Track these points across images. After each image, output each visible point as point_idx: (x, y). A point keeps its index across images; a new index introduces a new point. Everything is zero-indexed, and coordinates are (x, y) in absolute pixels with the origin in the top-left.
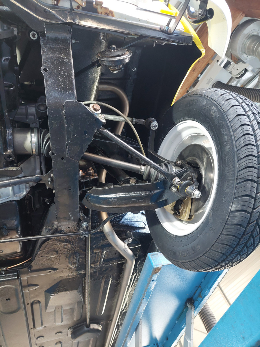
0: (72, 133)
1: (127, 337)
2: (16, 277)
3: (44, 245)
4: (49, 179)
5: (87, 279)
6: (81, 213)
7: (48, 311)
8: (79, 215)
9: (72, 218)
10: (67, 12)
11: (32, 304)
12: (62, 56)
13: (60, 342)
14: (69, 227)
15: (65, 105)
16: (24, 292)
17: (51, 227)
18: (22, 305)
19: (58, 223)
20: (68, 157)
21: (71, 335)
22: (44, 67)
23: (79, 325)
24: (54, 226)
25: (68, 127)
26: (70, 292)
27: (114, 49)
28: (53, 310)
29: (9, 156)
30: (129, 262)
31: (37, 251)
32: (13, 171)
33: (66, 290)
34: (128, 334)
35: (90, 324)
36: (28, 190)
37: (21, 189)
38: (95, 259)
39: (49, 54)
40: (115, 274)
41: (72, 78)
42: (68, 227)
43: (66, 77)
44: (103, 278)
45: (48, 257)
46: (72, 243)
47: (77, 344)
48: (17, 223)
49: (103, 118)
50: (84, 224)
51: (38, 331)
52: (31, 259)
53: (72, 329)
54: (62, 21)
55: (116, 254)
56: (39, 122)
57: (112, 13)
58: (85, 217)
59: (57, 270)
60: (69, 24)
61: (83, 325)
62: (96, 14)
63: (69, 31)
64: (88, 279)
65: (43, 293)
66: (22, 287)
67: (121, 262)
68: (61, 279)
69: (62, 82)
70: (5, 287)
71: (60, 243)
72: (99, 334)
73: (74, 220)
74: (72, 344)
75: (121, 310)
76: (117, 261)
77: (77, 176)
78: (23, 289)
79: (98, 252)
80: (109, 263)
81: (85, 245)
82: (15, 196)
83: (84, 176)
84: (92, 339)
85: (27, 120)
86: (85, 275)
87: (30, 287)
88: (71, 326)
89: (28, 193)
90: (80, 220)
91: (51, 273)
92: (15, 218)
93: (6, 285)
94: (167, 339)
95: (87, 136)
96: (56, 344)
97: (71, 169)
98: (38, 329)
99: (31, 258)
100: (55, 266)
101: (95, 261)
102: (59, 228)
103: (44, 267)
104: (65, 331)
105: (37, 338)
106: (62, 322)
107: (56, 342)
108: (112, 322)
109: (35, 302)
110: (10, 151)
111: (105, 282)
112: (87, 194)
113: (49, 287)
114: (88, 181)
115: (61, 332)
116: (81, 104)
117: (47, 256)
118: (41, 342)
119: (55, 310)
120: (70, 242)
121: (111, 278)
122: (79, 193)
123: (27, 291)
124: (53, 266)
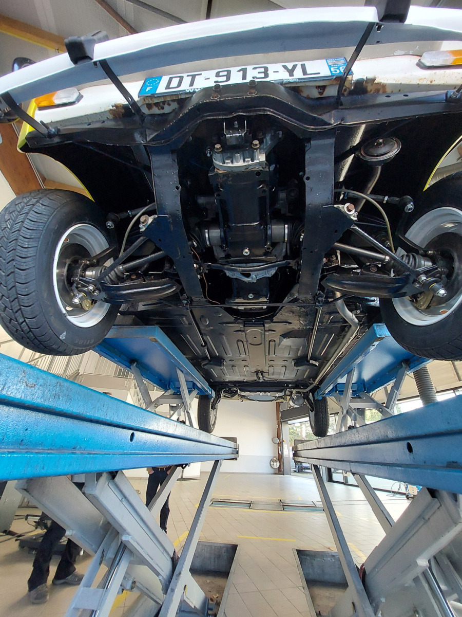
1: (340, 376)
2: (262, 325)
3: (284, 308)
5: (314, 332)
6: (318, 290)
7: (280, 347)
9: (310, 293)
11: (270, 341)
13: (285, 366)
16: (265, 334)
17: (292, 298)
18: (263, 342)
19: (299, 295)
21: (294, 364)
22: (307, 176)
23: (301, 359)
24: (295, 297)
26: (299, 339)
28: (284, 347)
30: (353, 327)
31: (278, 311)
33: (295, 337)
34: (341, 374)
35: (310, 360)
36: (276, 270)
37: (273, 270)
38: (323, 320)
40: (338, 332)
44: (326, 333)
46: (306, 308)
47: (297, 370)
48: (268, 292)
49: (355, 216)
50: (320, 298)
51: (271, 357)
53: (295, 361)
55: (341, 319)
57: (384, 87)
58: (322, 293)
59: (291, 324)
61: (305, 360)
65: (279, 336)
66: (265, 331)
67: (345, 325)
68: (293, 329)
72: (316, 368)
74: (293, 370)
76: (341, 324)
79: (327, 315)
80: (335, 324)
81: (317, 311)
82: (268, 274)
83: (327, 263)
84: (308, 370)
86: (313, 329)
87: (270, 332)
88: (295, 359)
91: (286, 325)
93: (255, 329)
94: (374, 383)
99: (274, 314)
101: (322, 322)
103: (282, 321)
104: (290, 360)
105: (270, 361)
106: (289, 355)
107: (282, 366)
109: (272, 340)
110: (268, 244)
111: (328, 336)
113: (283, 334)
115: (287, 361)
117: (285, 314)
118: (272, 364)
121: (334, 334)
122: (319, 276)
123: (267, 333)
124: (289, 321)
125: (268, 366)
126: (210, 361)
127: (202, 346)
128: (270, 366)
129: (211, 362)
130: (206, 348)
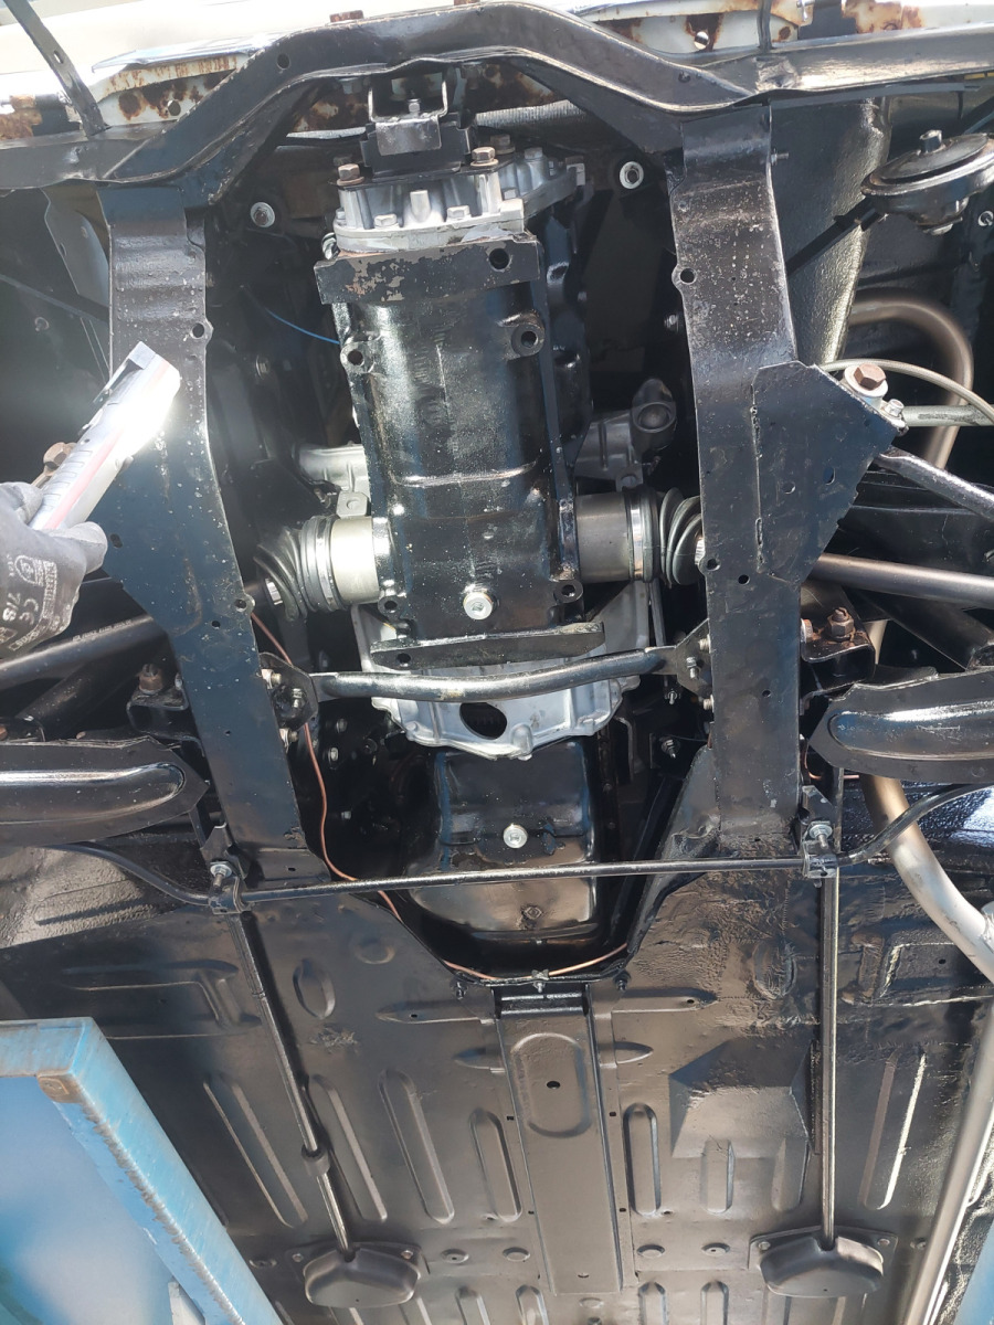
0: (779, 483)
2: (578, 1006)
3: (668, 903)
4: (690, 660)
5: (826, 1048)
6: (806, 785)
7: (679, 1152)
8: (801, 790)
9: (774, 802)
10: (754, 60)
11: (627, 1116)
12: (742, 215)
13: (721, 1285)
14: (757, 840)
15: (756, 386)
16: (601, 1065)
17: (697, 834)
18: (596, 1112)
19: (723, 819)
20: (764, 573)
21: (761, 1266)
22: (684, 268)
23: (793, 1232)
24: (708, 830)
25: (764, 464)
26: (762, 1090)
27: (935, 143)
28: (696, 1153)
29: (568, 588)
31: (645, 921)
32: (577, 636)
33: (745, 1082)
35: (836, 1237)
36: (616, 701)
37: (596, 700)
38: (858, 973)
39: (698, 221)
40: (939, 1047)
41: (776, 285)
42: (754, 837)
43: (756, 286)
44: (888, 1055)
45: (681, 947)
46: (767, 902)
47: (783, 1307)
48: (583, 818)
49: (893, 413)
50: (819, 829)
51: (645, 1225)
52: (625, 949)
53: (765, 1244)
54: (739, 95)
55: (942, 962)
56: (645, 470)
57: (912, 17)
58: (823, 801)
59: (716, 1002)
60: (764, 98)
61: (809, 1234)
62: (853, 36)
63: (761, 123)
64: (831, 1050)
65: (665, 1083)
66: (599, 1047)
67: (966, 998)
68: (725, 1037)
69: (745, 307)
70: (547, 1039)
71: (725, 896)
72: (873, 1286)
73: (778, 810)
74: (765, 1304)
75: (966, 1204)
76: (948, 995)
77: (795, 643)
78: (599, 1056)
79: (870, 946)
80: (917, 997)
81: (819, 912)
82: (579, 721)
83: (817, 642)
84: (842, 1300)
85: (605, 469)
86: (818, 1032)
87: (620, 1053)
88: (762, 1231)
89: (618, 713)
90: (802, 813)
91: (691, 1009)
92: (577, 796)
93: (548, 1031)
95: (835, 487)
96: (707, 1287)
97: (773, 615)
98: (643, 1214)
99: (625, 945)
100: (707, 985)
101: (856, 982)
102: (723, 838)
103: (670, 983)
104: (740, 1243)
105: (642, 1250)
106: (728, 1207)
107: (705, 1283)
108: (926, 1248)
109: (637, 1110)
110: (567, 572)
111: (896, 1073)
112: (830, 709)
113: (684, 1063)
114: (832, 661)
115: (723, 1246)
116: (814, 371)
117: (679, 944)
118: (654, 1269)
119: (704, 1155)
120: (761, 896)
121: (923, 1060)
122: (796, 708)
123: (610, 1064)
124: (703, 984)
125: (638, 1283)
126: (349, 1258)
127: (308, 1154)
128: (645, 1288)
129: (354, 1266)
130: (322, 1163)
